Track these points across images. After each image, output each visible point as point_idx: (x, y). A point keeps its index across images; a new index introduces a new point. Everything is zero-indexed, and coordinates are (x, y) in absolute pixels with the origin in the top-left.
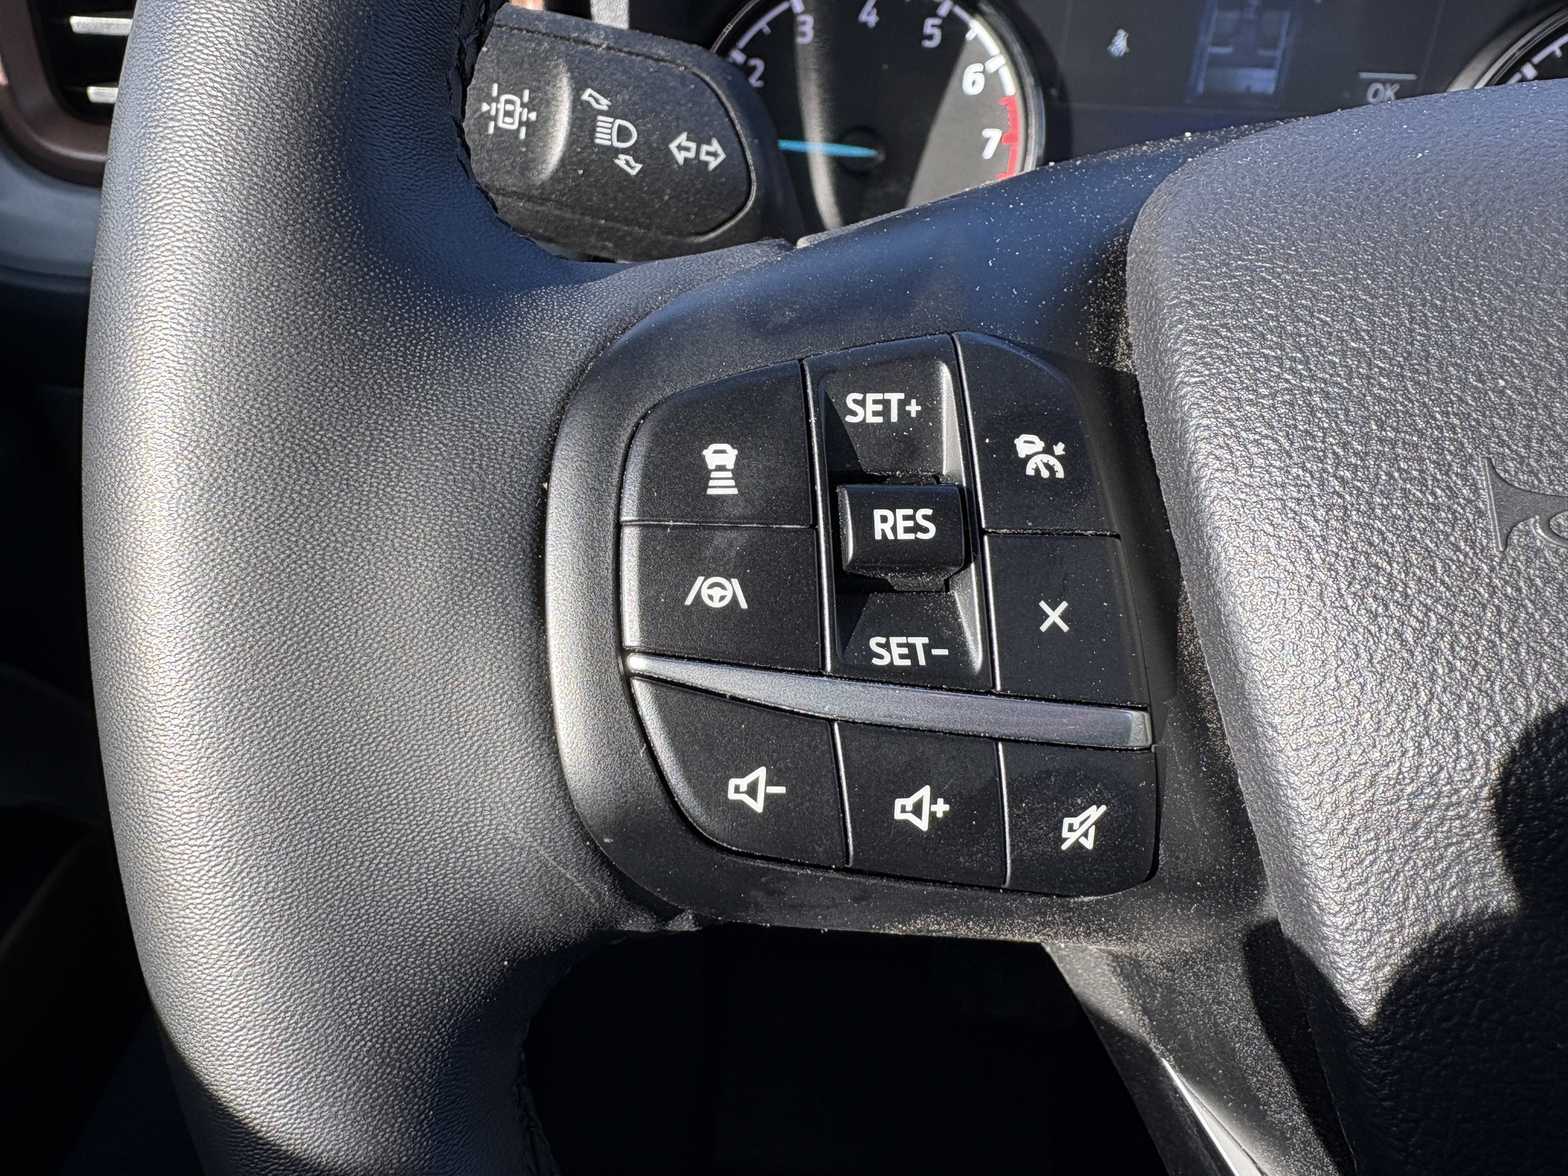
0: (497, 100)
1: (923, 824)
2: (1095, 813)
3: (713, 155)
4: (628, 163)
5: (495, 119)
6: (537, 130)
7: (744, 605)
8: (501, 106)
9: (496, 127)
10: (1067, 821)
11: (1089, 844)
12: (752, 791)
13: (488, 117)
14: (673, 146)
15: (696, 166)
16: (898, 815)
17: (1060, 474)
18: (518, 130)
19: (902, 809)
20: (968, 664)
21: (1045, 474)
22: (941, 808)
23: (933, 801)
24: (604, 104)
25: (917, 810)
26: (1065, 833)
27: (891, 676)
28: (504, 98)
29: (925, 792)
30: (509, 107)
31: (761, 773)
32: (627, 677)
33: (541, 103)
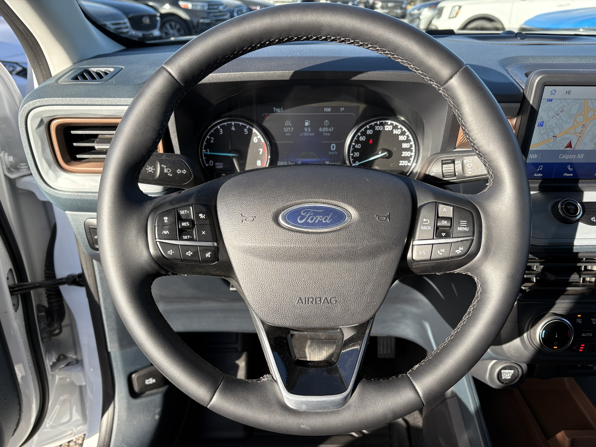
0: (148, 168)
1: (190, 255)
2: (210, 253)
3: (184, 172)
4: (170, 175)
5: (148, 170)
6: (155, 171)
7: (169, 233)
8: (149, 169)
9: (148, 171)
10: (206, 254)
11: (209, 256)
12: (170, 252)
13: (147, 170)
14: (177, 171)
15: (182, 174)
16: (187, 254)
17: (204, 218)
18: (152, 172)
19: (187, 253)
20: (194, 238)
21: (203, 218)
22: (192, 253)
23: (191, 253)
24: (165, 167)
25: (189, 253)
26: (206, 255)
27: (185, 240)
28: (149, 167)
29: (190, 252)
30: (150, 169)
31: (171, 251)
32: (157, 241)
33: (155, 167)
